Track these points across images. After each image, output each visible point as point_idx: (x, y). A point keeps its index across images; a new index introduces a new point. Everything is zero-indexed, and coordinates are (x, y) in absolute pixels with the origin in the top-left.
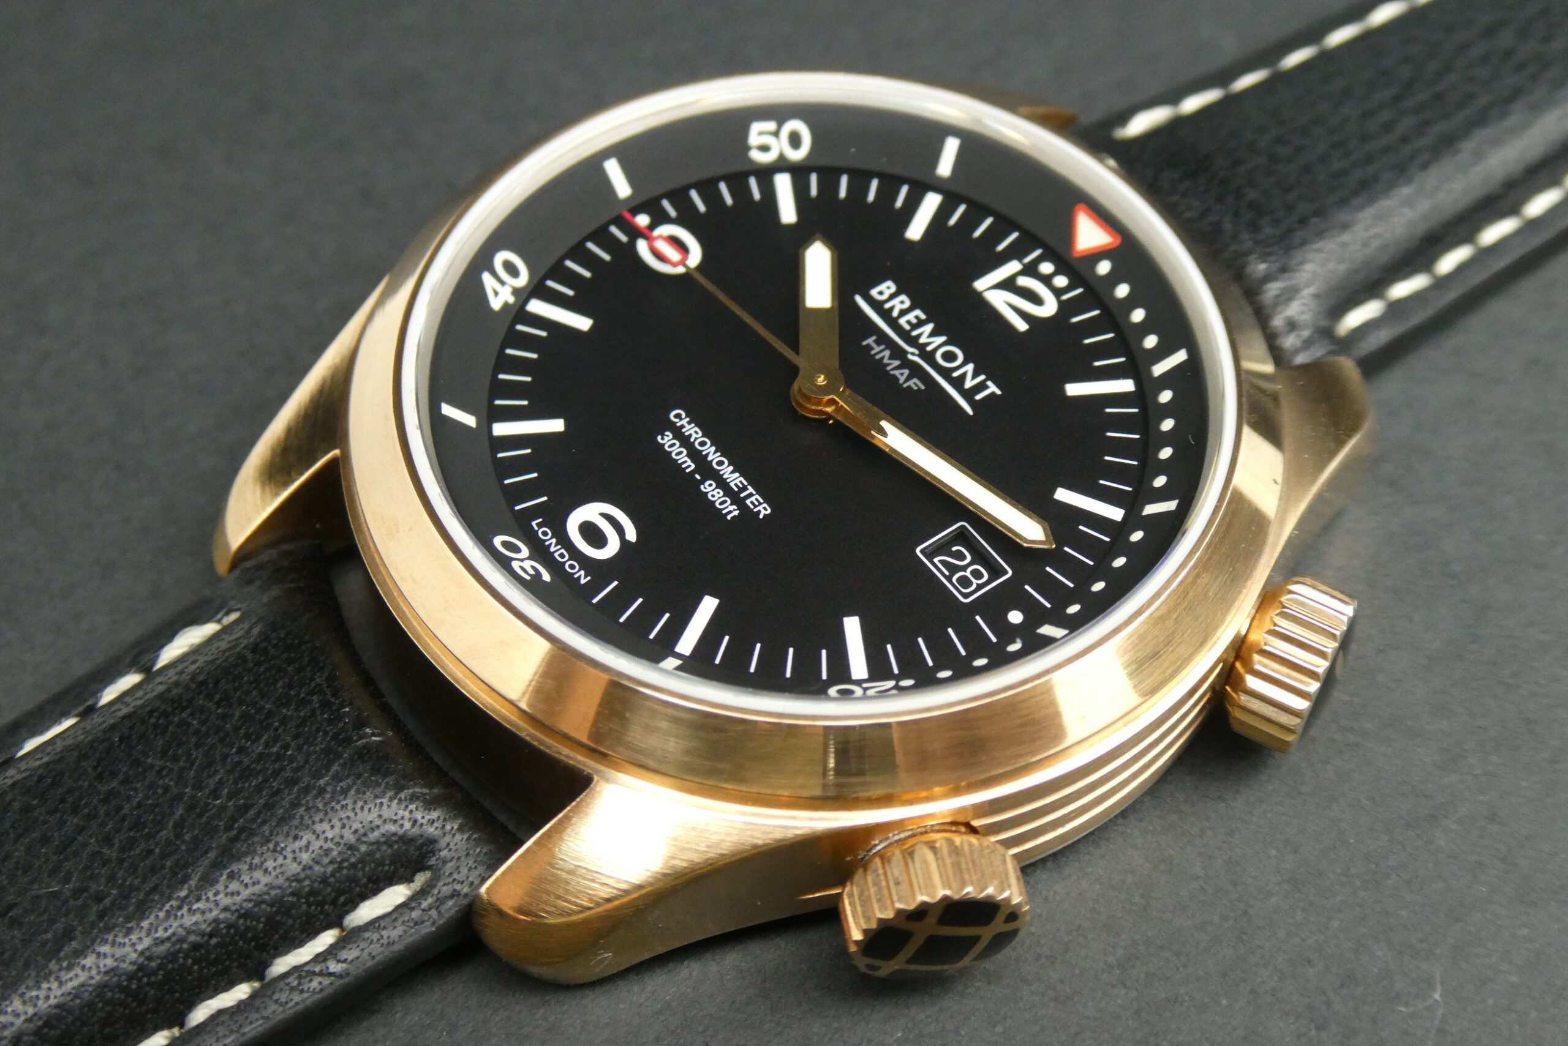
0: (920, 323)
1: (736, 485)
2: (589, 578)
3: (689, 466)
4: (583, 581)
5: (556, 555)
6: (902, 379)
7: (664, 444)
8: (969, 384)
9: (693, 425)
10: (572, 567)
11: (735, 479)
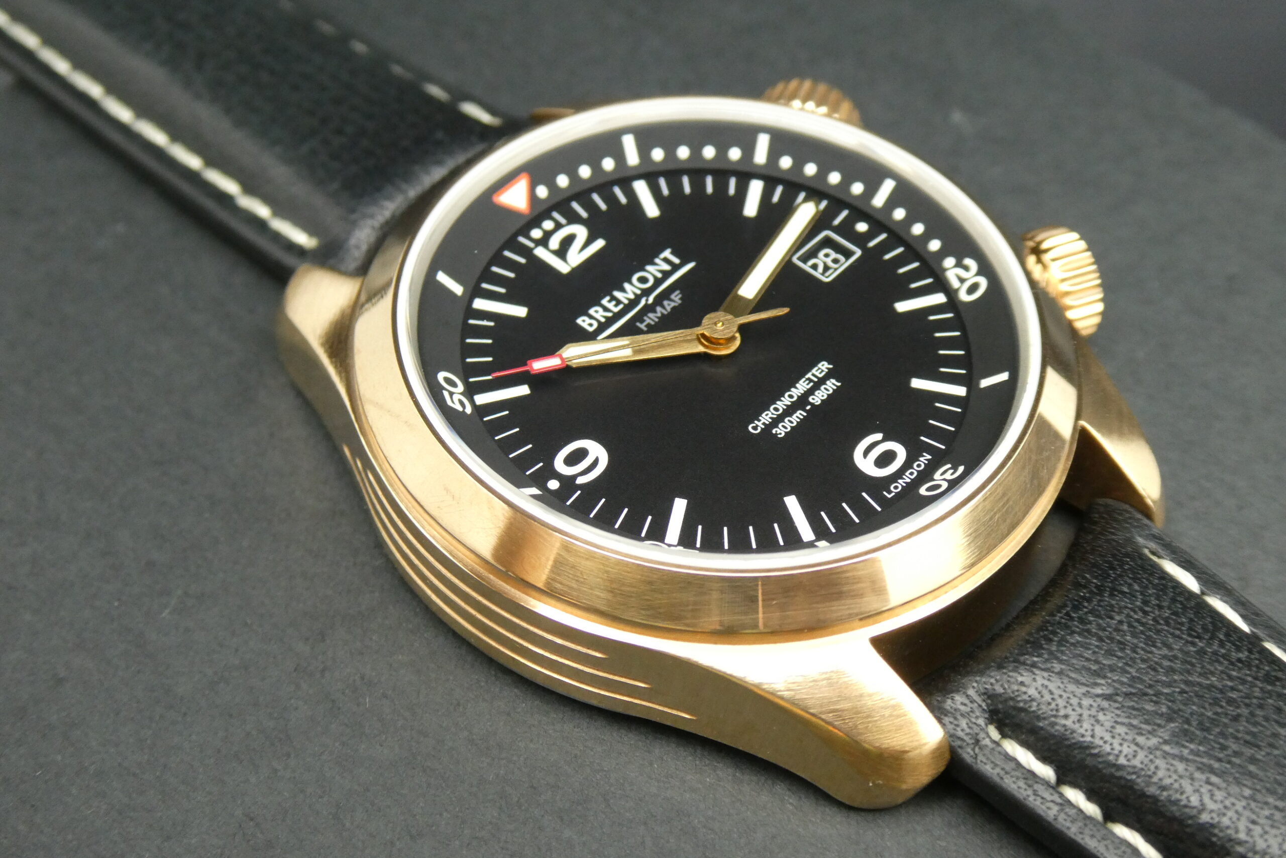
0: (613, 298)
1: (808, 384)
2: (925, 454)
3: (800, 414)
4: (929, 457)
5: (912, 477)
6: (673, 304)
7: (785, 432)
8: (667, 267)
9: (760, 418)
10: (919, 466)
11: (802, 386)
